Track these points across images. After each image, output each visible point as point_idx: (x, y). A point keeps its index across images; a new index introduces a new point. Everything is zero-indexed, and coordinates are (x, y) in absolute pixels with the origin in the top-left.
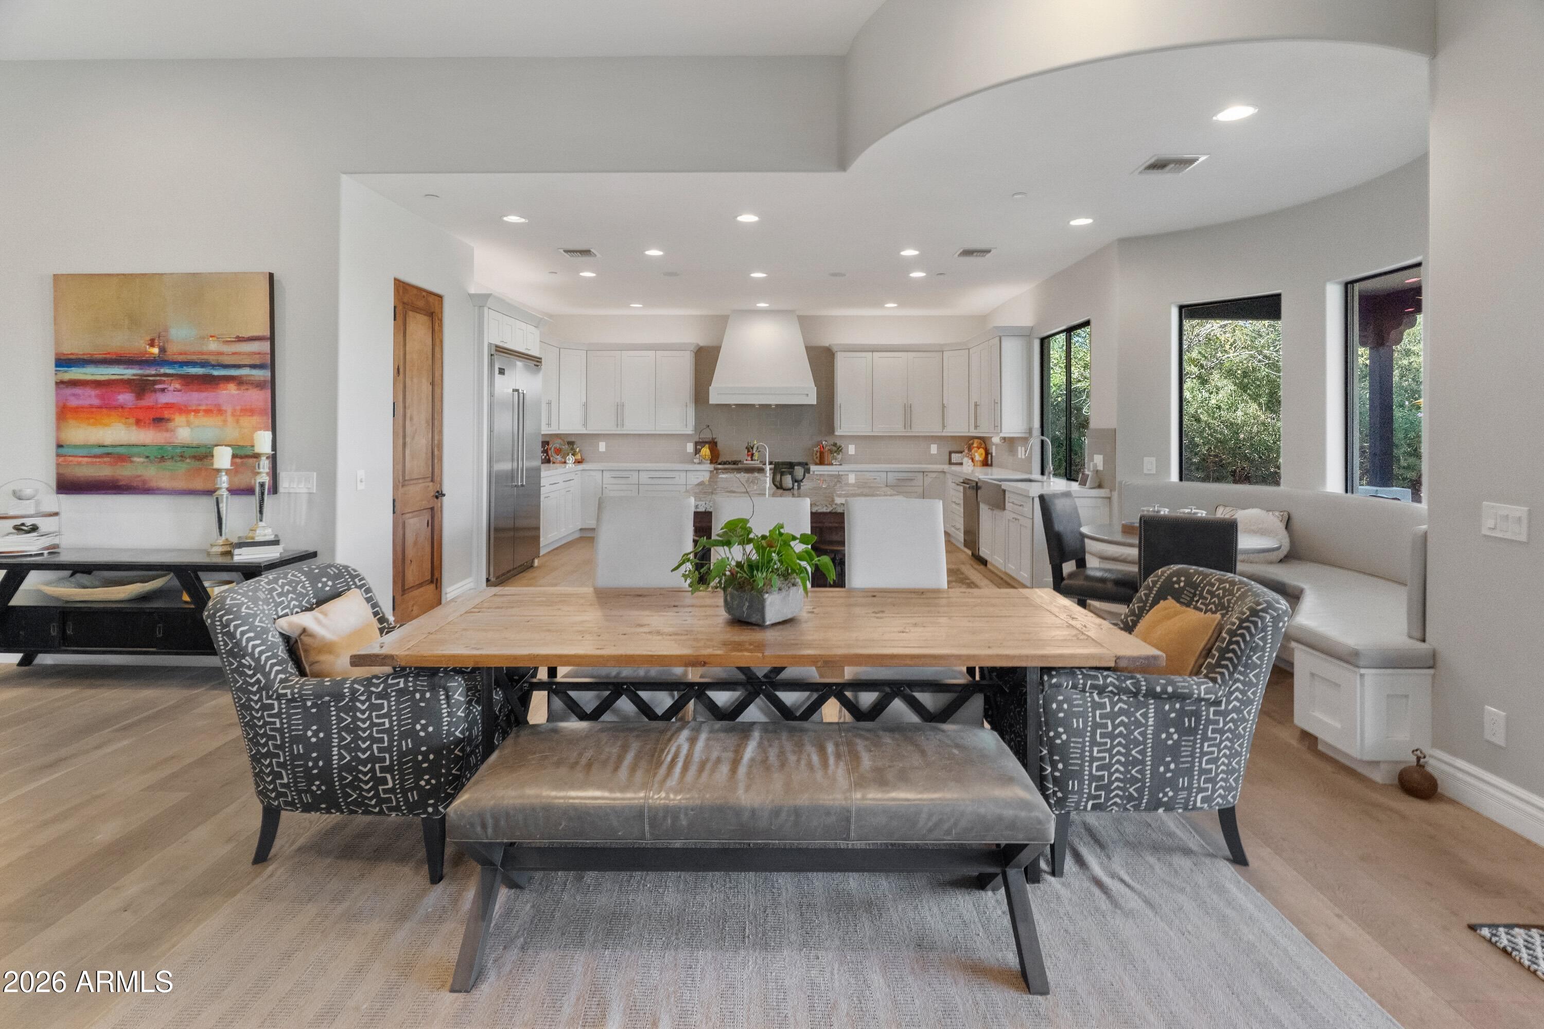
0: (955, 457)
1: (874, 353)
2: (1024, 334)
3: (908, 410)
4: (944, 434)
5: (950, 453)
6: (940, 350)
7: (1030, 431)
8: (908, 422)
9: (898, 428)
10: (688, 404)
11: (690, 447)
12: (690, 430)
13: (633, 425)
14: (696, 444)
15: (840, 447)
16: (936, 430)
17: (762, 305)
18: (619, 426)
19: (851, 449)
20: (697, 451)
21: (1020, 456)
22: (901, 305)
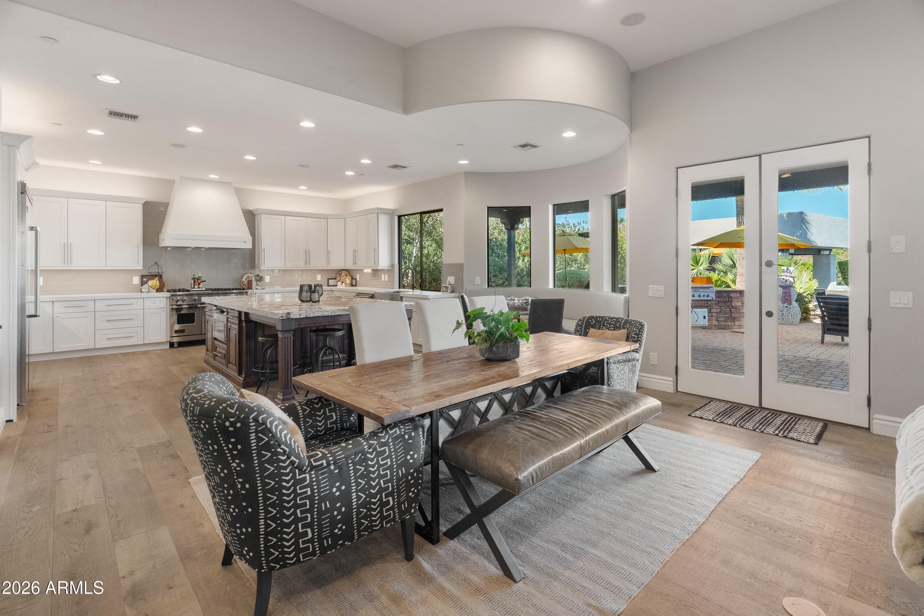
0: (332, 282)
1: (286, 217)
2: (389, 213)
3: (307, 253)
4: (328, 268)
5: (328, 279)
6: (325, 217)
7: (393, 266)
8: (307, 261)
9: (301, 265)
10: (140, 246)
11: (136, 280)
12: (140, 266)
13: (78, 263)
14: (143, 277)
15: (262, 277)
16: (324, 266)
17: (213, 176)
18: (66, 263)
19: (267, 279)
20: (143, 283)
21: (383, 279)
22: (310, 188)
